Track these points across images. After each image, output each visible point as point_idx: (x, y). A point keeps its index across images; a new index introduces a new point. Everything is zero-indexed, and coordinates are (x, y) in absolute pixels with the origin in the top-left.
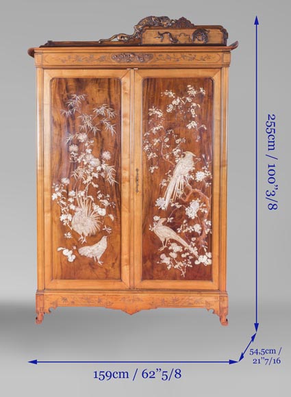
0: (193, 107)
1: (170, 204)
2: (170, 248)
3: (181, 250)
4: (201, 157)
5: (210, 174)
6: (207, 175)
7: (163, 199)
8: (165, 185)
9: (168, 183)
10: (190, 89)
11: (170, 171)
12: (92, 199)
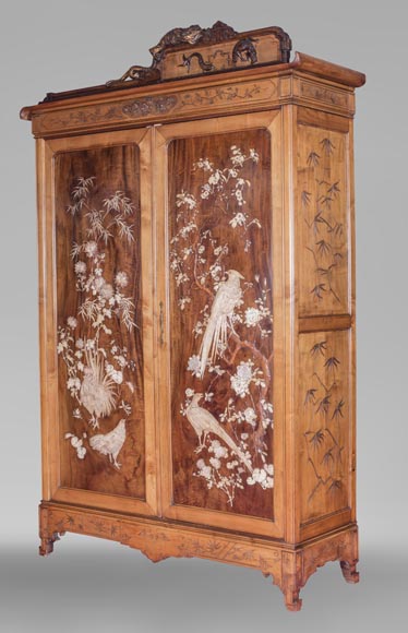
0: (240, 187)
2: (210, 450)
3: (226, 456)
4: (253, 281)
5: (268, 313)
6: (264, 314)
7: (198, 357)
8: (200, 331)
9: (204, 328)
10: (235, 152)
11: (207, 307)
12: (105, 354)
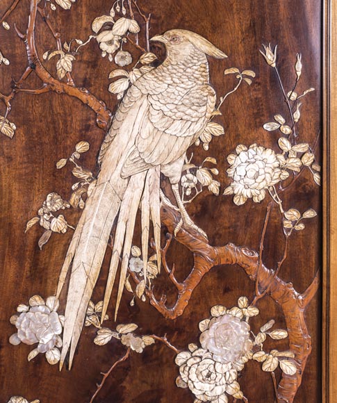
1: (88, 333)
4: (256, 62)
5: (309, 159)
6: (294, 163)
8: (58, 224)
9: (73, 216)
11: (82, 147)
